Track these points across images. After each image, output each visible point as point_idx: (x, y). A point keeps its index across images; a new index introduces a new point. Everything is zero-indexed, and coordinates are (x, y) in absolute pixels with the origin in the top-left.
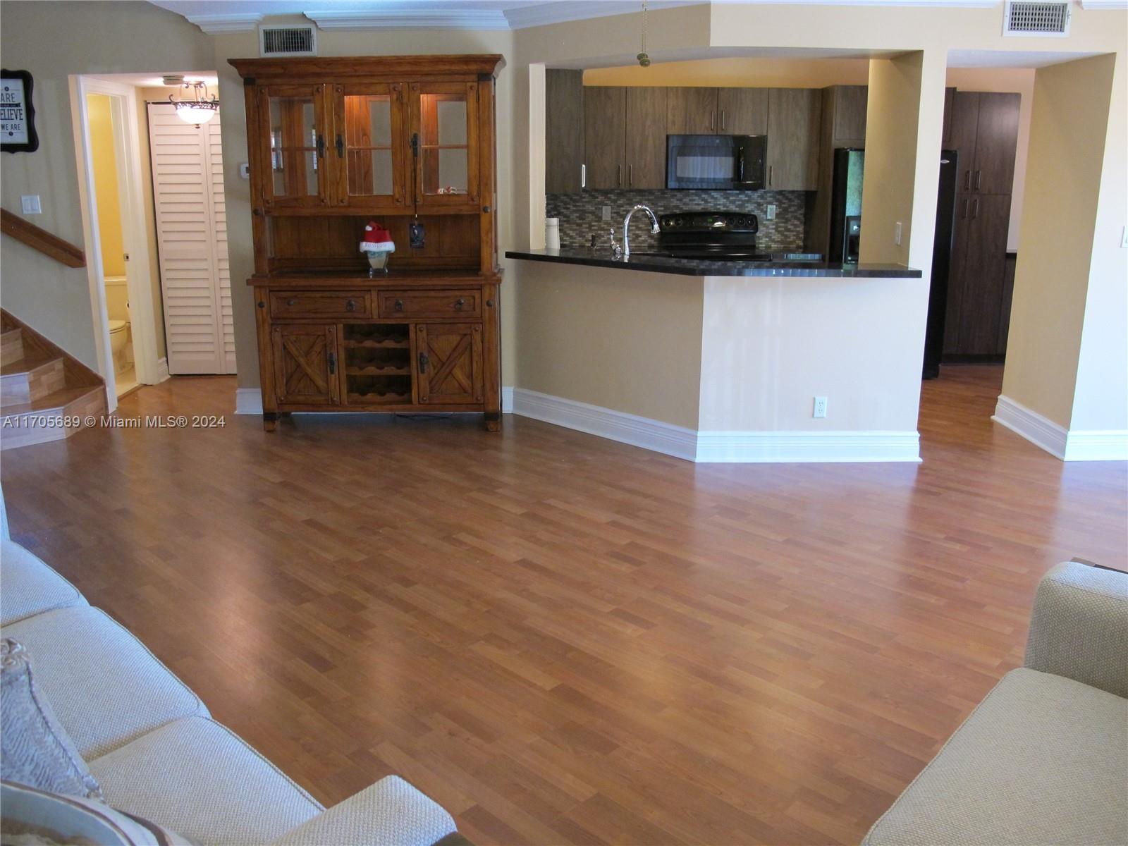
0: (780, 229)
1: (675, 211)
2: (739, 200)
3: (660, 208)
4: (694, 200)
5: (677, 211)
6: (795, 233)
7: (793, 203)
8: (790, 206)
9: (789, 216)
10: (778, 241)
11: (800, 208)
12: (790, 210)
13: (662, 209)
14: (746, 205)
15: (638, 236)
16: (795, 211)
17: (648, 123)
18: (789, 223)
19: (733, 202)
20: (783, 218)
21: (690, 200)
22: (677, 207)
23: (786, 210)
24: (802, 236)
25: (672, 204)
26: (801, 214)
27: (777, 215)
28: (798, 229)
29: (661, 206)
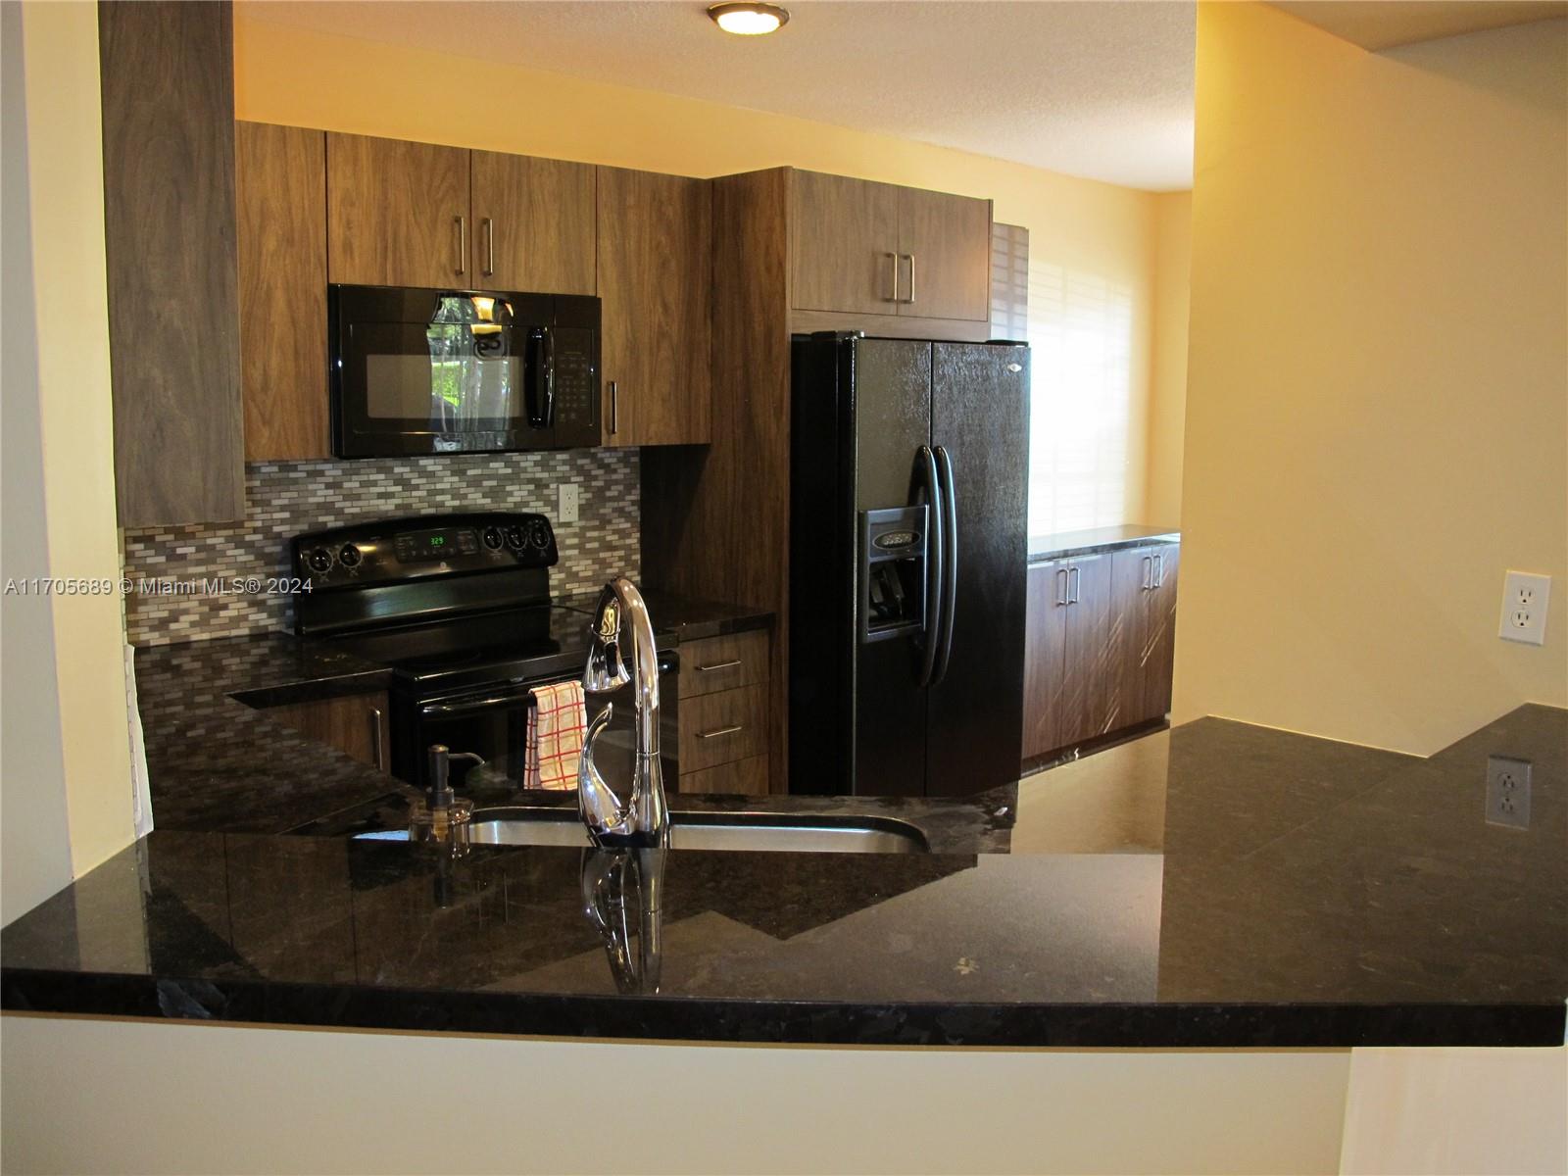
0: (588, 546)
1: (321, 519)
2: (490, 477)
3: (276, 516)
4: (375, 483)
5: (331, 522)
6: (622, 553)
7: (614, 477)
8: (608, 486)
9: (606, 510)
10: (586, 579)
11: (629, 489)
12: (608, 494)
13: (286, 515)
14: (508, 488)
15: (217, 607)
16: (620, 498)
17: (271, 244)
18: (608, 527)
19: (476, 482)
20: (593, 518)
21: (364, 484)
22: (327, 508)
23: (600, 495)
24: (637, 557)
25: (311, 500)
26: (633, 503)
27: (583, 510)
28: (628, 541)
29: (283, 509)
